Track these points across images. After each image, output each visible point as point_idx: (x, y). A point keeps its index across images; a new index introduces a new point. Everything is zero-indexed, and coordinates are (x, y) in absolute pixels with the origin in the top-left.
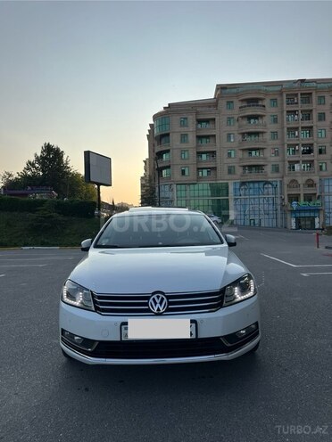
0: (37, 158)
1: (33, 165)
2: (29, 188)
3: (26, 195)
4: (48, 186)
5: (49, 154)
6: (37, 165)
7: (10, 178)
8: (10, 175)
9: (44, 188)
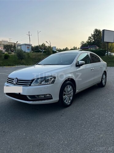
0: (92, 35)
1: (90, 38)
2: (89, 46)
3: (88, 48)
4: (95, 45)
5: (96, 33)
6: (92, 38)
7: (84, 43)
8: (83, 42)
9: (94, 46)
